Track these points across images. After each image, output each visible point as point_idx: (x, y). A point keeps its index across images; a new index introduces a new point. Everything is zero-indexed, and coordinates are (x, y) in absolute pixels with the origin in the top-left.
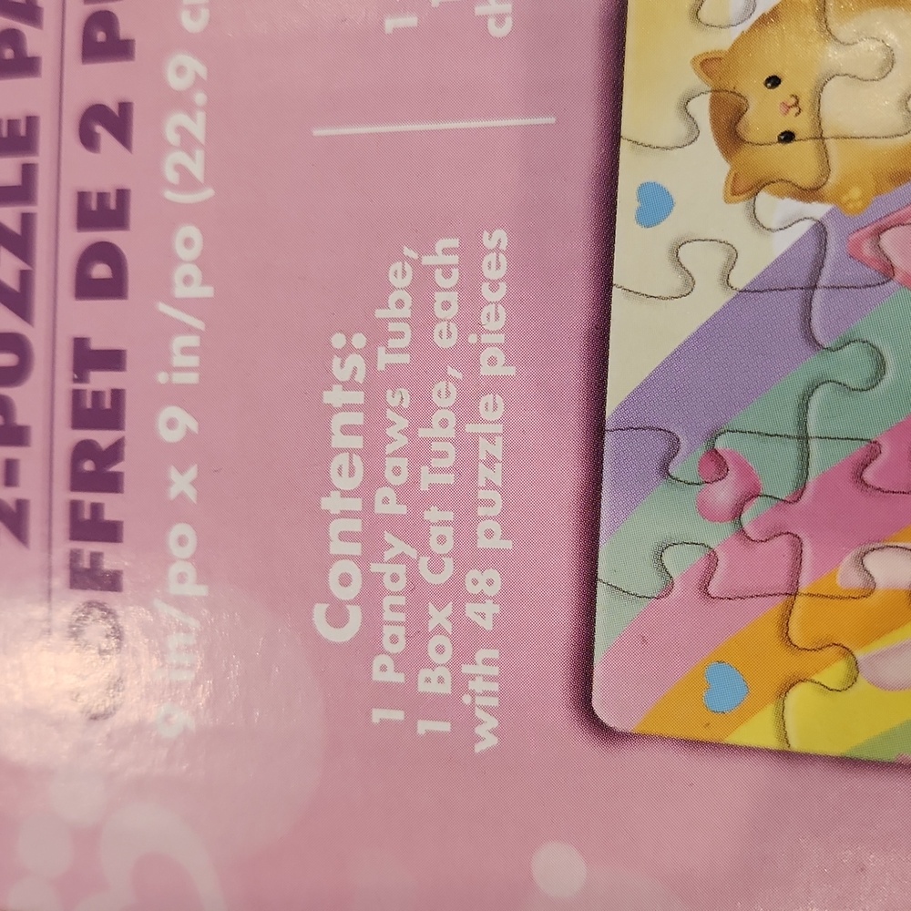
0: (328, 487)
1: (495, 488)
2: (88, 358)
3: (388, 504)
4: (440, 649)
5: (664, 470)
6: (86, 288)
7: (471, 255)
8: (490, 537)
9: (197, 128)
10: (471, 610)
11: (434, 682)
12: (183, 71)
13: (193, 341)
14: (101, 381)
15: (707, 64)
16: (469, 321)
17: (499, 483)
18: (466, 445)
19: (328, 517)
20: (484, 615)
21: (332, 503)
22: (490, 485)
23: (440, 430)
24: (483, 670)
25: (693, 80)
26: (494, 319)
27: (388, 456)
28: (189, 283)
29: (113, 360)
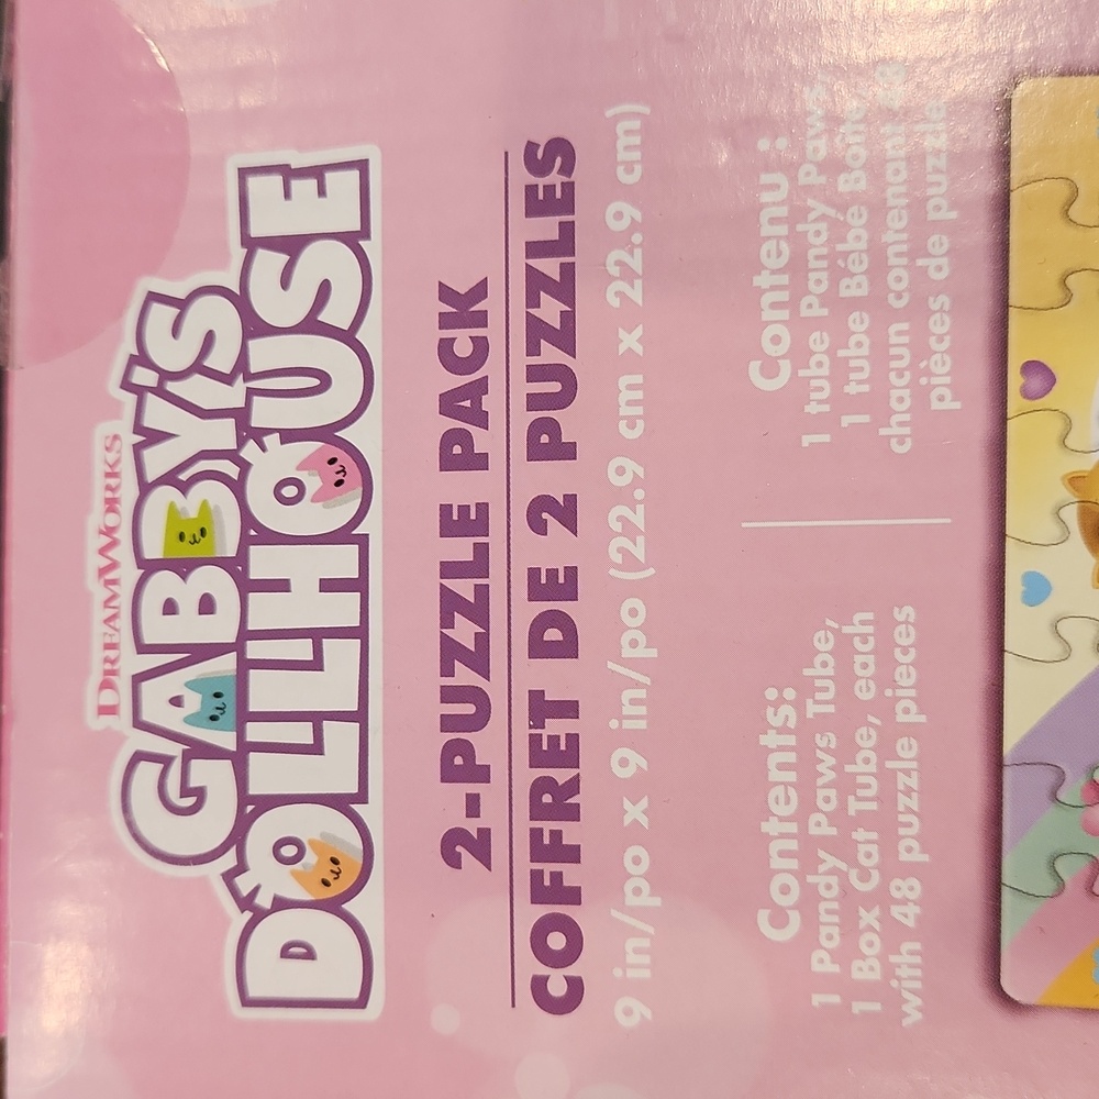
0: (767, 814)
1: (913, 812)
2: (541, 708)
3: (820, 826)
4: (870, 944)
5: (1054, 797)
6: (538, 649)
7: (885, 627)
8: (911, 851)
9: (638, 519)
10: (896, 911)
11: (866, 970)
12: (624, 471)
13: (641, 694)
14: (556, 727)
15: (1074, 481)
16: (885, 679)
17: (916, 809)
18: (886, 777)
19: (768, 838)
20: (908, 915)
21: (770, 827)
22: (909, 811)
23: (864, 767)
24: (908, 958)
25: (1064, 494)
26: (906, 677)
27: (820, 787)
28: (636, 645)
29: (569, 709)
